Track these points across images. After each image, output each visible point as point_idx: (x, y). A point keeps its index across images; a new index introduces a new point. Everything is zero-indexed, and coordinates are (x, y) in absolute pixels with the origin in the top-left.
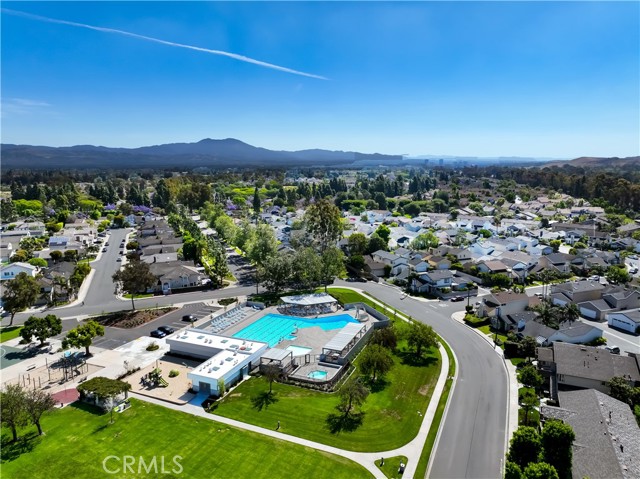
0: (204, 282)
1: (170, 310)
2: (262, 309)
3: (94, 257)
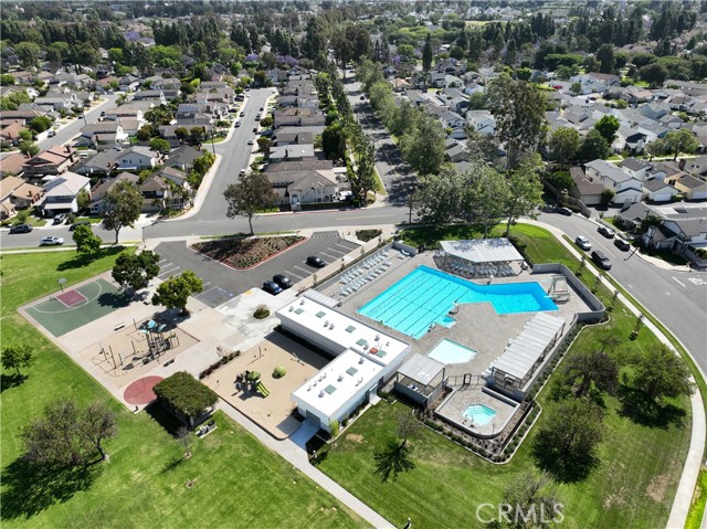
0: (344, 194)
1: (294, 240)
2: (412, 255)
3: (223, 135)
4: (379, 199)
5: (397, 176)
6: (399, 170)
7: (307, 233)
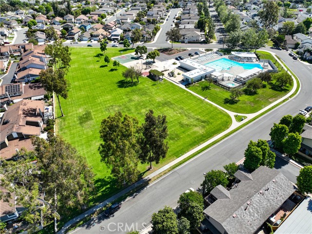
0: (202, 40)
1: (185, 50)
2: (221, 55)
3: (162, 22)
4: (214, 42)
5: (223, 37)
6: (223, 35)
7: (189, 49)
